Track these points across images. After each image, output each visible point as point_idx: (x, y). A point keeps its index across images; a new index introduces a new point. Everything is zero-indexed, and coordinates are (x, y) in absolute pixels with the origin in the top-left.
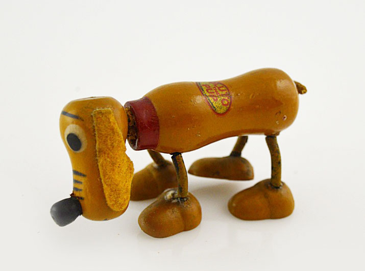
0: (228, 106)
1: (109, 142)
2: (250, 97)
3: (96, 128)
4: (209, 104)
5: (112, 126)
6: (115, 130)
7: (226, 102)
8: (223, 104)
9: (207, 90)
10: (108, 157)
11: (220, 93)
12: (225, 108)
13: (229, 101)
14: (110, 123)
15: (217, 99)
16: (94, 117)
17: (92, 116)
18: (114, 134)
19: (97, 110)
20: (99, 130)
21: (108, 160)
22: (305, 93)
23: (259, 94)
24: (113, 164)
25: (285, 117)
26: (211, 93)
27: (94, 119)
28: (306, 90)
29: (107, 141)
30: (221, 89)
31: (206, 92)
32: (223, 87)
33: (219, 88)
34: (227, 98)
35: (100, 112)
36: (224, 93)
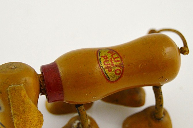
0: (120, 75)
1: (21, 109)
2: (139, 67)
3: (10, 100)
4: (104, 75)
5: (23, 99)
6: (25, 102)
7: (118, 72)
8: (116, 74)
9: (104, 62)
10: (21, 118)
11: (115, 63)
12: (117, 77)
13: (121, 71)
14: (21, 97)
15: (111, 70)
16: (9, 92)
17: (7, 91)
18: (25, 104)
19: (12, 86)
20: (13, 102)
21: (21, 120)
22: (187, 54)
23: (147, 64)
24: (25, 122)
25: (167, 80)
26: (107, 64)
27: (9, 93)
28: (188, 51)
29: (20, 108)
30: (116, 60)
31: (103, 64)
32: (118, 57)
33: (114, 59)
34: (119, 68)
35: (14, 89)
36: (118, 63)
